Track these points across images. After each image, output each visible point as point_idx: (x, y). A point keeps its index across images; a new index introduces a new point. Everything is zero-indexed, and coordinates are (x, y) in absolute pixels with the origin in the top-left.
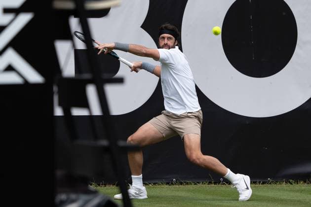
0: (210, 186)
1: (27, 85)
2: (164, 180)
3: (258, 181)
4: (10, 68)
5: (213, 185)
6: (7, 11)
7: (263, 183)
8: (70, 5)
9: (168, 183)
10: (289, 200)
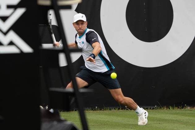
0: (119, 111)
1: (22, 53)
2: (90, 107)
3: (149, 107)
4: (11, 43)
5: (121, 110)
6: (9, 7)
8: (48, 3)
9: (92, 109)
10: (170, 120)
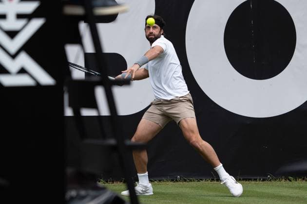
0: (212, 183)
2: (168, 177)
4: (23, 71)
5: (216, 182)
6: (20, 16)
7: (264, 180)
9: (172, 180)
10: (288, 196)
